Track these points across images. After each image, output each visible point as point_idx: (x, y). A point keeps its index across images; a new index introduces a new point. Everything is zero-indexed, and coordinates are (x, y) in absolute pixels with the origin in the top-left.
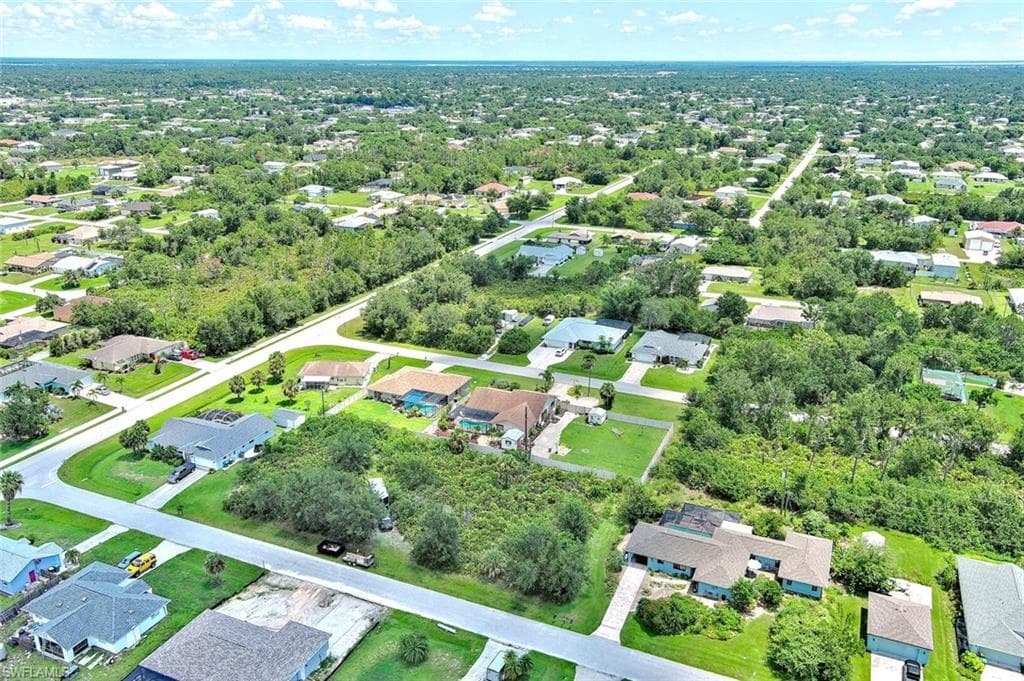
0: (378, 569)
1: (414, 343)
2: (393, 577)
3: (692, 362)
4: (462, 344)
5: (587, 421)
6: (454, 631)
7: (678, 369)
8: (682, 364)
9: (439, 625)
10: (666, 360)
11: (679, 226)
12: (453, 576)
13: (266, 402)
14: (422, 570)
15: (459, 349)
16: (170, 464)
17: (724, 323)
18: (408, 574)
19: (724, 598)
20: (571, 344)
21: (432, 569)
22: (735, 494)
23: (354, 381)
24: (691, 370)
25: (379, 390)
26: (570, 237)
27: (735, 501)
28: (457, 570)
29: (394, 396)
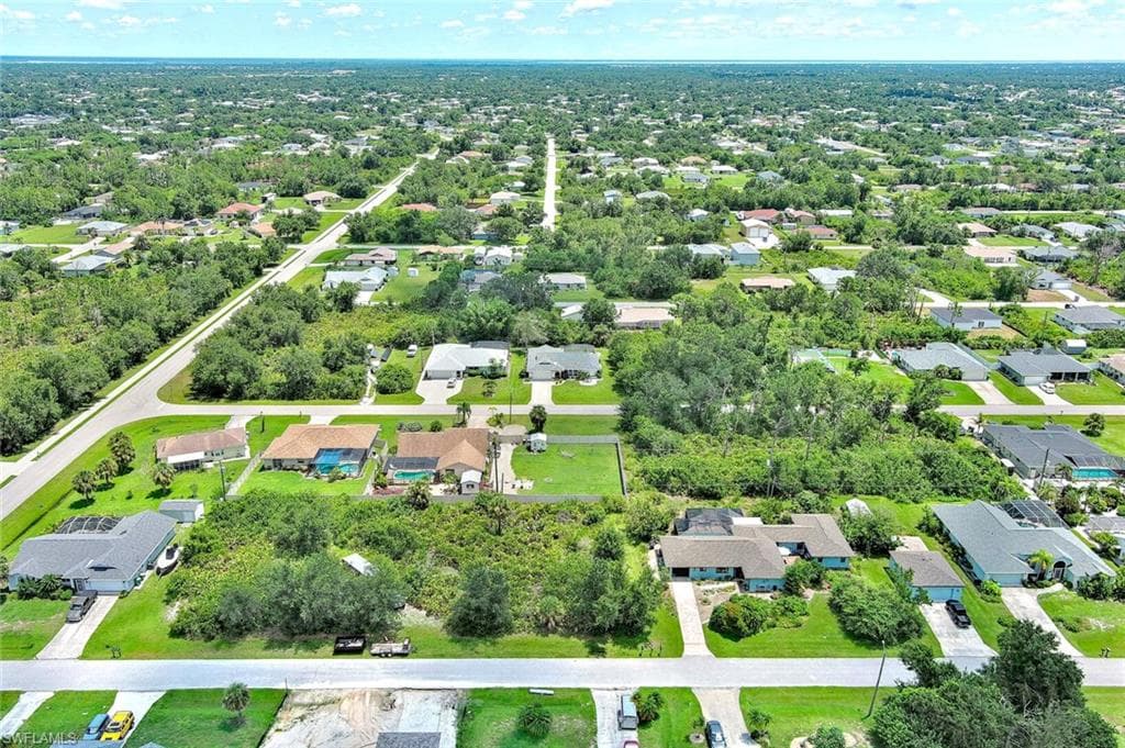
0: (419, 652)
1: (270, 397)
2: (442, 656)
3: (592, 373)
4: (335, 391)
5: (529, 449)
6: (552, 692)
7: (581, 382)
8: (581, 376)
9: (532, 691)
10: (563, 375)
11: (480, 237)
12: (507, 638)
13: (129, 498)
14: (469, 641)
15: (333, 396)
16: (53, 599)
17: (600, 330)
18: (457, 648)
19: (775, 588)
20: (458, 372)
21: (480, 636)
22: (719, 490)
23: (234, 453)
24: (594, 382)
25: (277, 457)
26: (373, 258)
27: (719, 498)
28: (509, 629)
29: (301, 461)
